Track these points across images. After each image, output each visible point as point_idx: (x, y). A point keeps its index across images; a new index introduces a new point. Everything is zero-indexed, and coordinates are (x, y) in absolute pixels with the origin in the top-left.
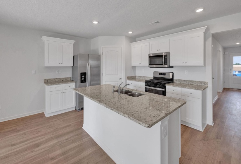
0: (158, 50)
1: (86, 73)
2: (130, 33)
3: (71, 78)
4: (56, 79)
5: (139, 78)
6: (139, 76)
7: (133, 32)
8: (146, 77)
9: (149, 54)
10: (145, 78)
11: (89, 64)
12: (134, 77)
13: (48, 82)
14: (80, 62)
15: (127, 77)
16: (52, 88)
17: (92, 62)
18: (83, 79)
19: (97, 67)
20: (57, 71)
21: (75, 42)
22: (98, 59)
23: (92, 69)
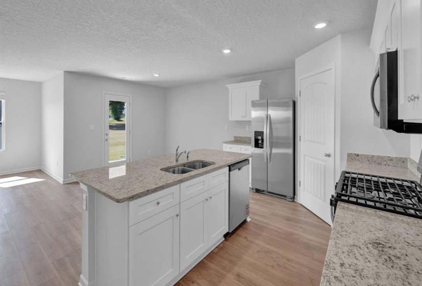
1: (263, 132)
11: (268, 117)
12: (391, 160)
13: (238, 141)
14: (255, 114)
15: (349, 155)
16: (228, 148)
17: (275, 113)
18: (260, 142)
19: (284, 121)
20: (247, 127)
21: (262, 82)
22: (288, 106)
23: (273, 126)
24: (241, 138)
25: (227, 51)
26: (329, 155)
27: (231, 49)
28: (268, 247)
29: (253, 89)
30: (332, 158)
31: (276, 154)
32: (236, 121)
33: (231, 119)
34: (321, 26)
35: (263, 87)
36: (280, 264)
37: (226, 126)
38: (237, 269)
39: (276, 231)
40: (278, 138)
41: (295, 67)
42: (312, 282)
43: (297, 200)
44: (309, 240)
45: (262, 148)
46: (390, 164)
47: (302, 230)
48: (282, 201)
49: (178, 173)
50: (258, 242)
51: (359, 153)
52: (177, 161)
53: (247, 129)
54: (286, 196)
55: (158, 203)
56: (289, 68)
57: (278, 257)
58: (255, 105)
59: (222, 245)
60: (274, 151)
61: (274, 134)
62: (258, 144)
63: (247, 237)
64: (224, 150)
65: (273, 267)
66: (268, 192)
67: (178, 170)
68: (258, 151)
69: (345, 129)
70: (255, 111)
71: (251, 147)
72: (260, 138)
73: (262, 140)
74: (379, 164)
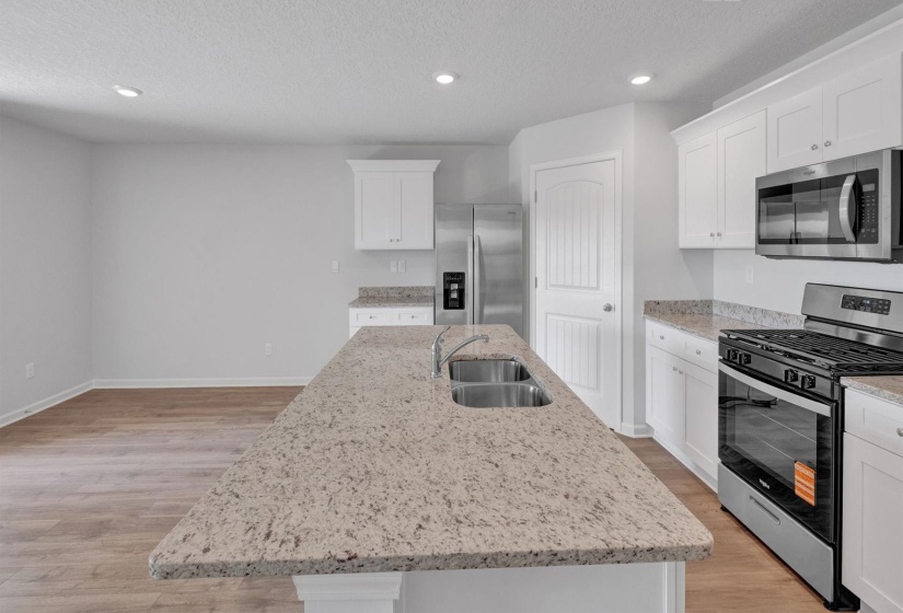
0: (814, 147)
1: (462, 274)
2: (641, 80)
3: (434, 288)
4: (392, 288)
5: (726, 313)
6: (728, 305)
7: (655, 76)
8: (765, 312)
9: (758, 180)
10: (759, 315)
11: (474, 241)
12: (696, 305)
13: (370, 297)
14: (444, 235)
15: (647, 304)
18: (454, 295)
20: (393, 263)
21: (439, 164)
22: (514, 220)
23: (487, 260)
24: (377, 290)
25: (445, 79)
26: (609, 308)
27: (457, 77)
30: (616, 315)
33: (359, 245)
37: (335, 264)
40: (496, 284)
45: (462, 307)
46: (696, 312)
51: (660, 298)
52: (439, 369)
53: (393, 269)
58: (443, 214)
60: (489, 310)
61: (490, 276)
62: (451, 301)
64: (353, 324)
68: (453, 314)
70: (446, 228)
72: (455, 286)
73: (461, 292)
74: (683, 313)
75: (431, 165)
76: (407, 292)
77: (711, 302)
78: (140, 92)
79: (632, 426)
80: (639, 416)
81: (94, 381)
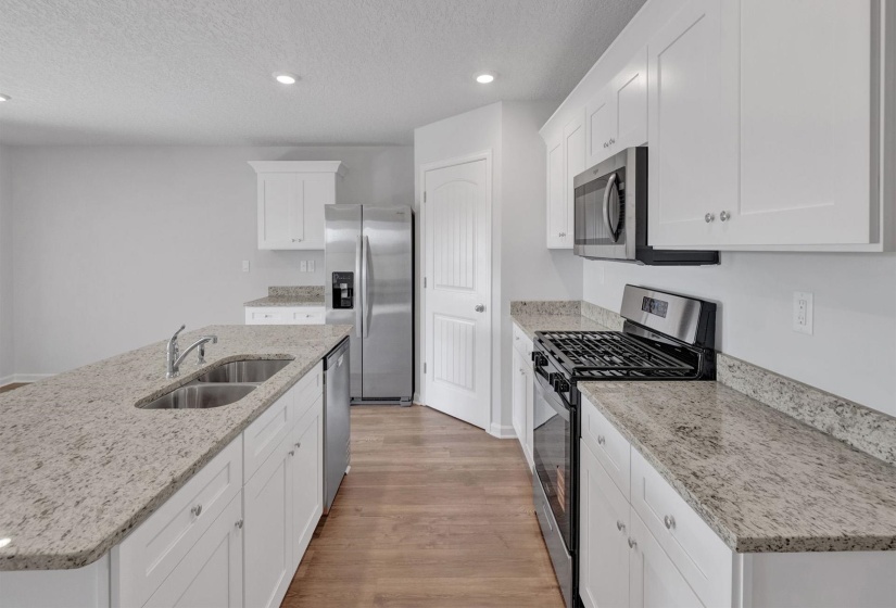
0: (605, 146)
1: (351, 274)
4: (301, 287)
5: (588, 314)
6: (588, 306)
7: (498, 76)
9: (575, 180)
10: (605, 317)
11: (362, 241)
12: (564, 306)
13: (279, 296)
14: (333, 234)
15: (514, 305)
16: (257, 316)
17: (377, 234)
18: (344, 295)
19: (395, 251)
20: (303, 263)
21: (341, 165)
22: (403, 221)
23: (374, 260)
24: (287, 289)
25: (286, 80)
26: (481, 309)
27: (298, 78)
28: (407, 509)
29: (321, 178)
30: (487, 314)
31: (380, 316)
32: (275, 251)
33: (263, 245)
34: (485, 79)
35: (341, 177)
36: (441, 532)
37: (245, 264)
38: (369, 590)
39: (409, 472)
40: (384, 284)
41: (413, 145)
42: (501, 538)
43: (418, 400)
44: (466, 466)
45: (351, 307)
46: (563, 312)
47: (448, 452)
48: (394, 409)
49: (191, 405)
50: (385, 508)
51: (527, 299)
52: (175, 370)
53: (303, 269)
54: (398, 399)
55: (198, 511)
56: (400, 146)
57: (434, 522)
58: (331, 214)
59: (311, 553)
60: (377, 310)
61: (377, 276)
62: (341, 300)
63: (359, 507)
64: (249, 322)
65: (433, 544)
66: (363, 399)
67: (191, 394)
68: (342, 313)
69: (508, 262)
70: (334, 228)
71: (324, 308)
72: (344, 286)
73: (351, 291)
74: (551, 314)
75: (333, 166)
76: (316, 292)
77: (579, 302)
78: (8, 98)
79: (499, 427)
80: (506, 418)
81: (15, 375)
